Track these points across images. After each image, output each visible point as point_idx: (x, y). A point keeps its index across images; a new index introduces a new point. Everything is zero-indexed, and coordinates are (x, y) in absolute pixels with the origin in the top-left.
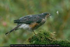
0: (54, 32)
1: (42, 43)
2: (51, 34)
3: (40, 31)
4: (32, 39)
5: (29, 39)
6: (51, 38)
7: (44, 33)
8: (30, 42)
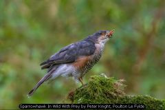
0: (122, 80)
1: (98, 103)
2: (115, 84)
3: (93, 78)
4: (77, 94)
5: (70, 95)
6: (116, 92)
7: (102, 82)
8: (72, 100)
